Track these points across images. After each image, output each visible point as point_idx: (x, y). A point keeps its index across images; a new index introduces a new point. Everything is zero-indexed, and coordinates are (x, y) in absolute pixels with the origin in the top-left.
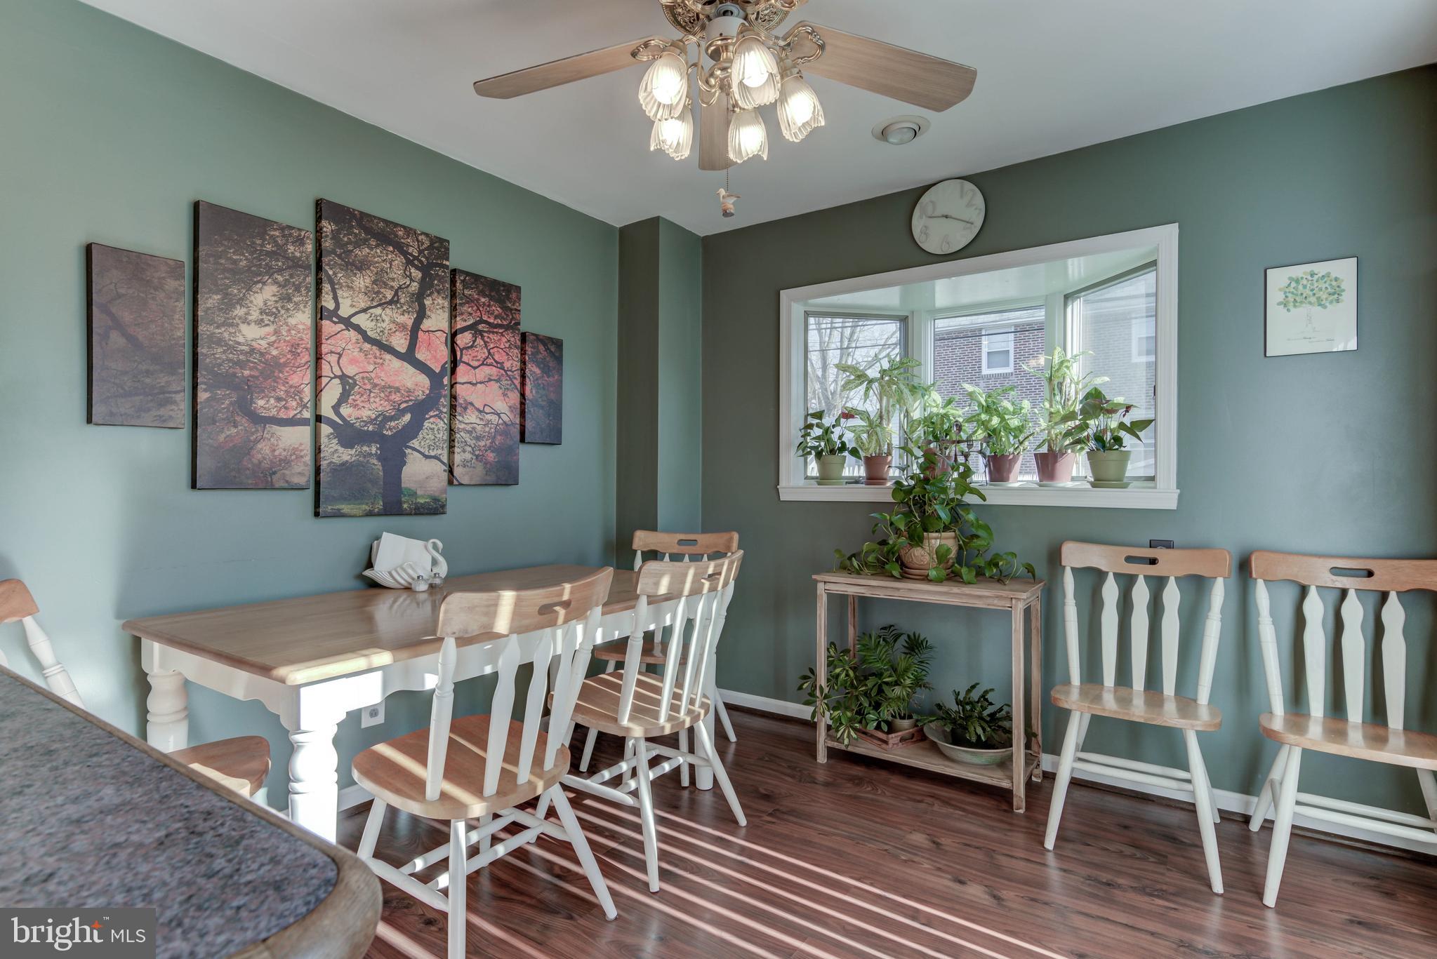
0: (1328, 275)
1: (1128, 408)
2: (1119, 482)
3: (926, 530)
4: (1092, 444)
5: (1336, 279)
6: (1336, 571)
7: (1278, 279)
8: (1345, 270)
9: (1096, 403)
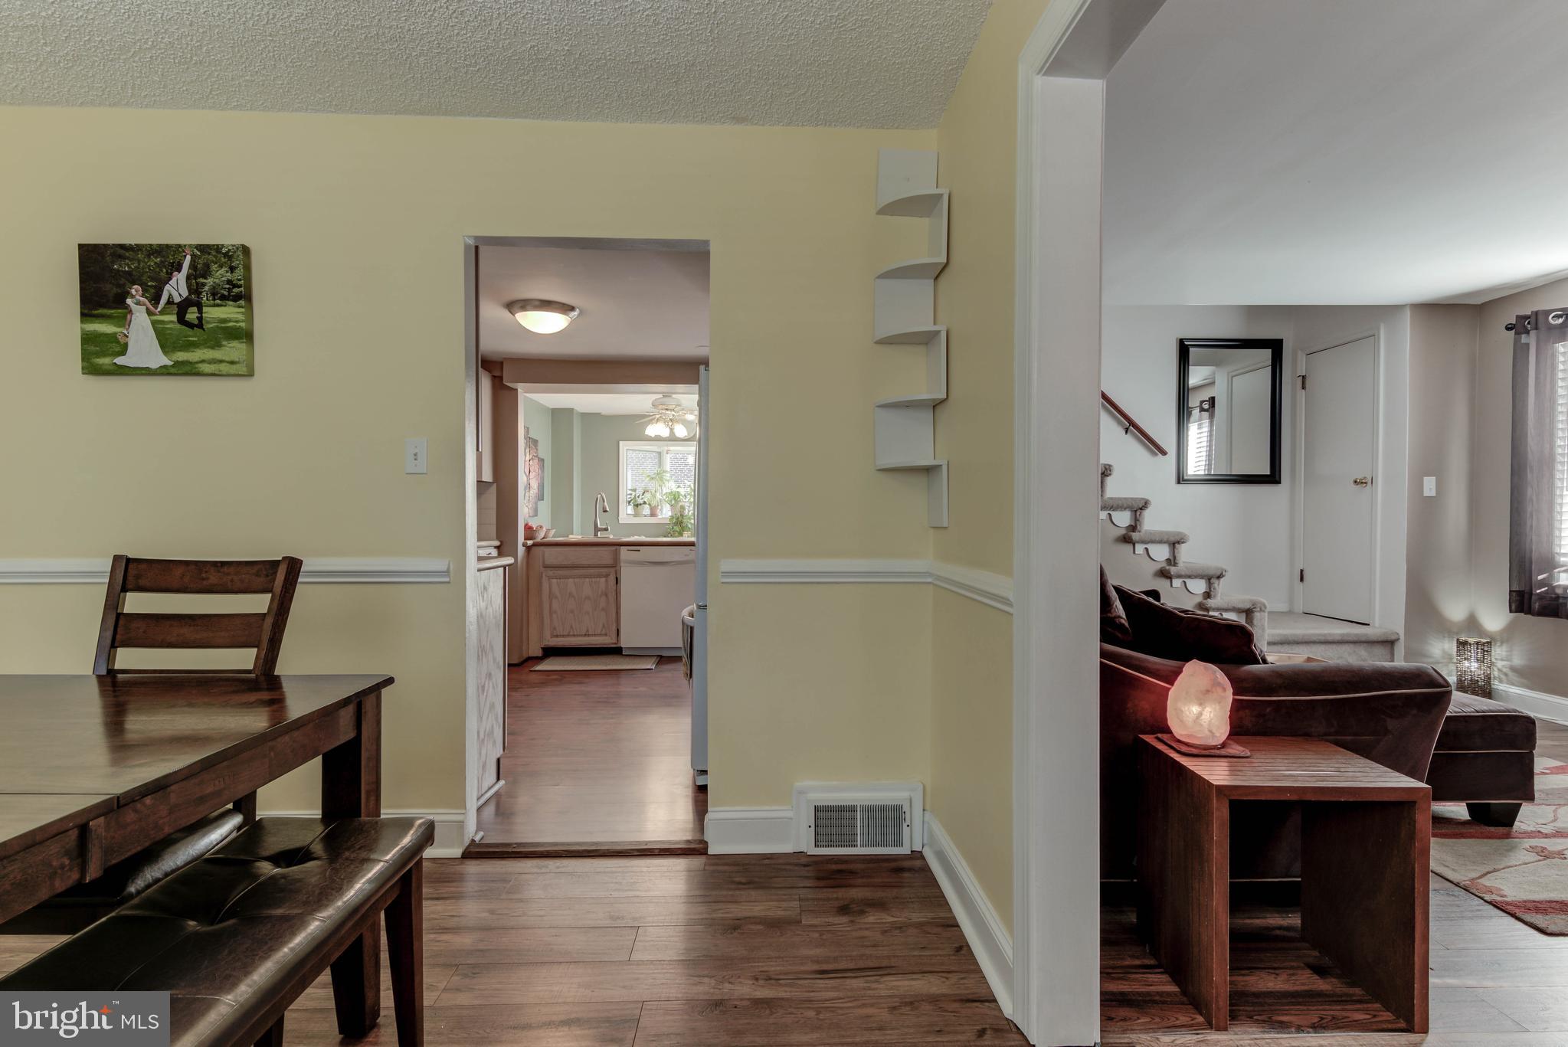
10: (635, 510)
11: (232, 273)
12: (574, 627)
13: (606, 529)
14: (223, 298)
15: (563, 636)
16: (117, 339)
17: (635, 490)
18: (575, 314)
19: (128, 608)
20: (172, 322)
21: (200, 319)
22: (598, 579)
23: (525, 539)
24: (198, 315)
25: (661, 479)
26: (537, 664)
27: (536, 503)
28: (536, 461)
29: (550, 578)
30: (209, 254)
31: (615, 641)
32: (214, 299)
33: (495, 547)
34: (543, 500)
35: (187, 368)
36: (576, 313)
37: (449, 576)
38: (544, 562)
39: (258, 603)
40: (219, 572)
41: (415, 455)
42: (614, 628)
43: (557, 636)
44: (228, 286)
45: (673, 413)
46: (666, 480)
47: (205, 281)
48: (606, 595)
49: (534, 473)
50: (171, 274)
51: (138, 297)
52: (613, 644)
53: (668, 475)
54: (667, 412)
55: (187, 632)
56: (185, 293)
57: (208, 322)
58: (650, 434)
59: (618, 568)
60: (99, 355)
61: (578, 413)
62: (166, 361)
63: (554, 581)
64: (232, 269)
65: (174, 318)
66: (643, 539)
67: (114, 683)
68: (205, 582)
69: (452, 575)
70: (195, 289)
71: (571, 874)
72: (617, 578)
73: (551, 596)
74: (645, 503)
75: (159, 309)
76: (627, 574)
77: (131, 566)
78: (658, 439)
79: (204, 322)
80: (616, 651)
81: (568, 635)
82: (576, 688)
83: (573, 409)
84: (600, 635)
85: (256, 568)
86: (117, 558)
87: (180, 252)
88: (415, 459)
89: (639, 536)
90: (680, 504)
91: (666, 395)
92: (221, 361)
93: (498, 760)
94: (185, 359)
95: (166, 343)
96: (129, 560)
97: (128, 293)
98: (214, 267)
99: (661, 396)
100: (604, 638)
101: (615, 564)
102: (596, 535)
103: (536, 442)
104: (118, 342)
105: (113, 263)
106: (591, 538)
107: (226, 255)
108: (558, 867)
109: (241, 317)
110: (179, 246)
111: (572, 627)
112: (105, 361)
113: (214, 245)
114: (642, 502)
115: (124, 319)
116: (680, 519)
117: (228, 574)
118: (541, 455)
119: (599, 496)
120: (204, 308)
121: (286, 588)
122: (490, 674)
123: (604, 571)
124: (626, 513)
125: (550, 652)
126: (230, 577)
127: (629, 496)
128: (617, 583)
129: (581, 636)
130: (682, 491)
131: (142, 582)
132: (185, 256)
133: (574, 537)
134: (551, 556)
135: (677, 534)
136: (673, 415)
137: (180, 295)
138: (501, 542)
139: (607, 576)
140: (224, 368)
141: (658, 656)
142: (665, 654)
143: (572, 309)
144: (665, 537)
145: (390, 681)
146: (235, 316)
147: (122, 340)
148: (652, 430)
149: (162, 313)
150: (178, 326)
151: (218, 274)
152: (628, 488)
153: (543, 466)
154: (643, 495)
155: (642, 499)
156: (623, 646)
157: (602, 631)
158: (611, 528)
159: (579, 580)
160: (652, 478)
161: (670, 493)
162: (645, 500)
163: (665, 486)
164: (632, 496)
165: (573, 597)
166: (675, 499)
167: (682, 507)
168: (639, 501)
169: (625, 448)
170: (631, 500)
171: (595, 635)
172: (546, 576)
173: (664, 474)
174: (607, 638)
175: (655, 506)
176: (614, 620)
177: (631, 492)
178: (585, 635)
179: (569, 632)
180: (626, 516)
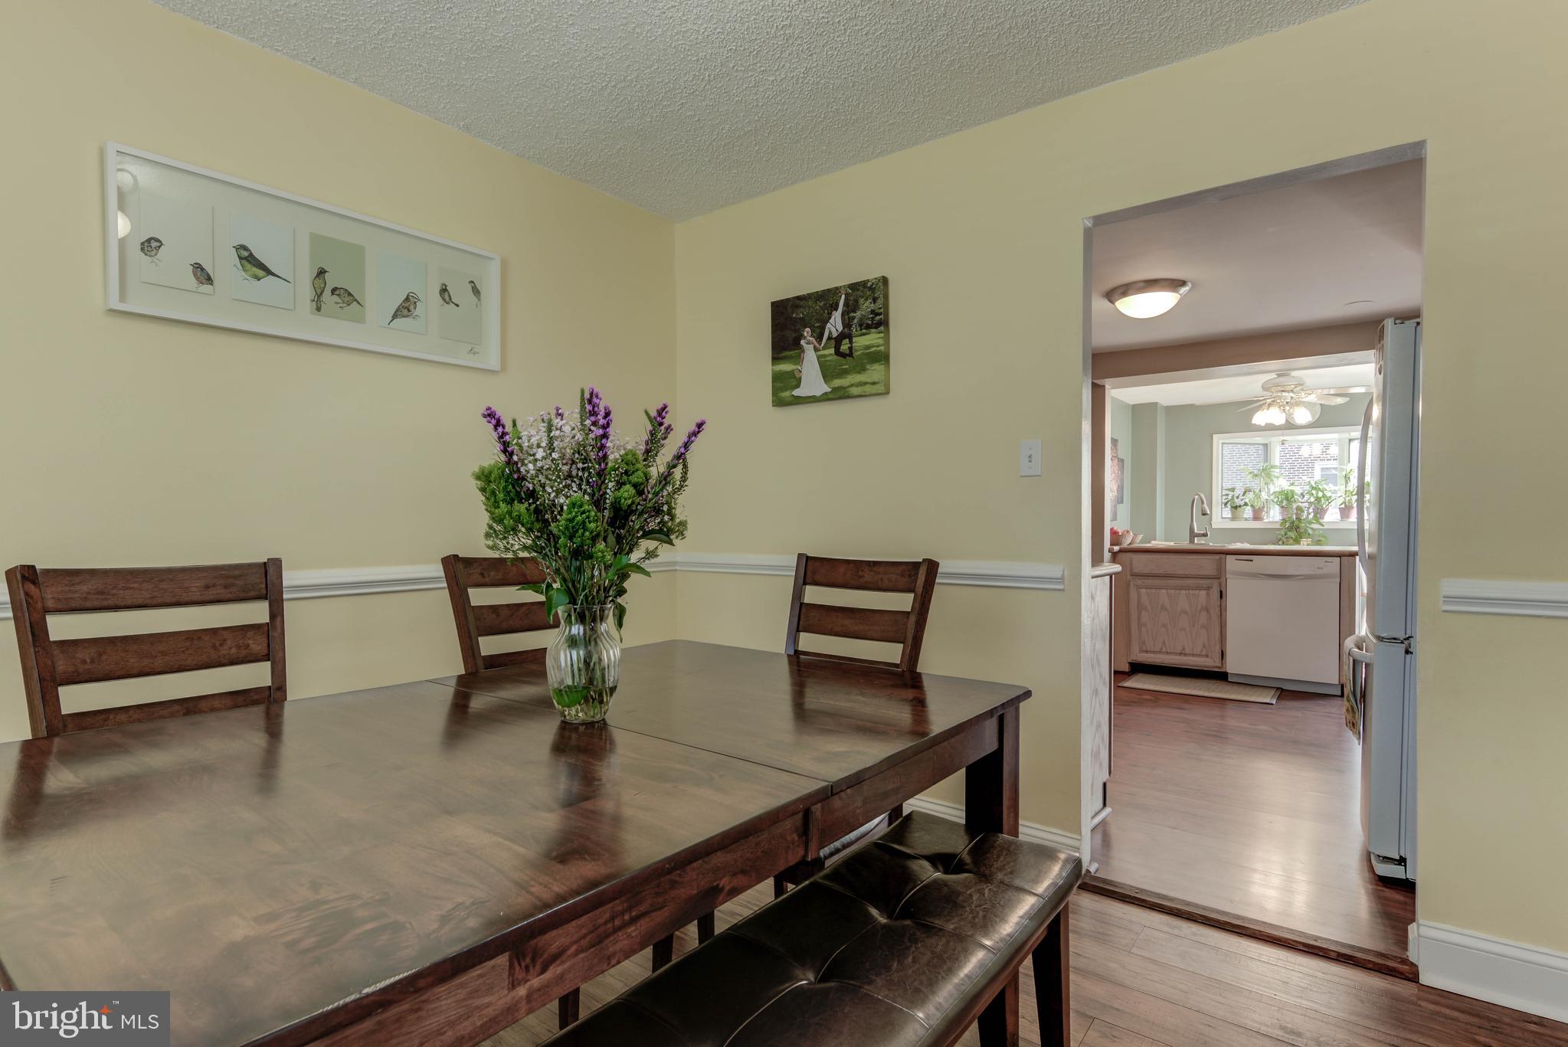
10: (1233, 513)
11: (875, 303)
12: (1167, 643)
13: (1205, 535)
14: (868, 327)
15: (1154, 652)
16: (794, 375)
17: (1233, 490)
18: (1184, 290)
19: (807, 600)
20: (831, 354)
21: (850, 348)
22: (1197, 592)
23: (1111, 545)
24: (849, 345)
25: (1269, 475)
26: (1124, 680)
27: (1115, 506)
28: (1116, 462)
29: (1138, 587)
30: (858, 290)
31: (1219, 664)
32: (861, 330)
34: (1122, 503)
35: (841, 393)
36: (1187, 288)
37: (1063, 583)
38: (1131, 570)
39: (903, 602)
40: (871, 571)
41: (1030, 457)
42: (1218, 648)
43: (1147, 652)
44: (871, 316)
45: (1292, 394)
46: (1275, 477)
47: (854, 315)
48: (1207, 610)
49: (1114, 475)
50: (831, 313)
51: (808, 338)
52: (1217, 667)
53: (1278, 470)
54: (1284, 394)
55: (848, 623)
56: (840, 328)
57: (856, 351)
58: (1258, 423)
59: (1223, 580)
60: (785, 389)
61: (1163, 406)
62: (826, 389)
63: (1144, 590)
64: (875, 300)
65: (832, 351)
66: (1247, 546)
67: (799, 664)
68: (861, 580)
69: (1066, 581)
70: (847, 324)
71: (1214, 948)
72: (1221, 592)
73: (1140, 607)
74: (1246, 504)
75: (822, 345)
76: (1235, 588)
77: (809, 563)
78: (1270, 428)
79: (853, 351)
80: (1221, 676)
81: (1160, 652)
82: (1176, 713)
83: (1157, 403)
84: (1197, 655)
85: (901, 568)
86: (800, 556)
87: (837, 294)
88: (1030, 461)
89: (1242, 542)
90: (1295, 506)
91: (1281, 374)
92: (865, 383)
93: (1105, 785)
94: (840, 385)
95: (828, 373)
96: (808, 558)
97: (802, 335)
98: (861, 301)
99: (1273, 376)
100: (1204, 659)
101: (1219, 576)
102: (1192, 541)
103: (1115, 442)
104: (795, 377)
105: (793, 313)
106: (1185, 544)
107: (871, 288)
108: (1195, 934)
109: (881, 341)
110: (837, 288)
111: (1164, 643)
112: (786, 394)
113: (861, 282)
114: (1242, 503)
115: (798, 359)
116: (1296, 523)
117: (879, 573)
118: (1121, 456)
119: (1196, 497)
120: (854, 339)
121: (926, 589)
122: (1097, 690)
123: (1204, 582)
124: (1221, 517)
125: (1139, 668)
126: (880, 576)
127: (1224, 497)
128: (1221, 597)
129: (1176, 654)
130: (1298, 490)
131: (818, 578)
132: (841, 296)
133: (1158, 543)
134: (1140, 563)
135: (1291, 541)
136: (1292, 398)
137: (837, 330)
139: (1208, 588)
140: (868, 389)
141: (1278, 688)
142: (1286, 687)
143: (1183, 283)
144: (1274, 544)
145: (1028, 694)
146: (877, 341)
147: (797, 376)
148: (1260, 418)
149: (824, 348)
150: (835, 357)
151: (864, 307)
152: (1225, 487)
153: (1123, 466)
154: (1243, 495)
155: (1242, 500)
156: (1229, 670)
157: (1202, 651)
158: (1209, 533)
159: (1172, 591)
160: (1256, 475)
161: (1280, 492)
162: (1247, 501)
163: (1274, 484)
164: (1230, 497)
165: (1166, 610)
166: (1287, 499)
167: (1299, 509)
168: (1238, 502)
169: (1221, 441)
170: (1228, 501)
171: (1193, 655)
172: (1134, 585)
173: (1272, 470)
174: (1209, 659)
175: (1259, 508)
176: (1217, 638)
177: (1228, 492)
178: (1181, 654)
179: (1162, 649)
180: (1220, 520)
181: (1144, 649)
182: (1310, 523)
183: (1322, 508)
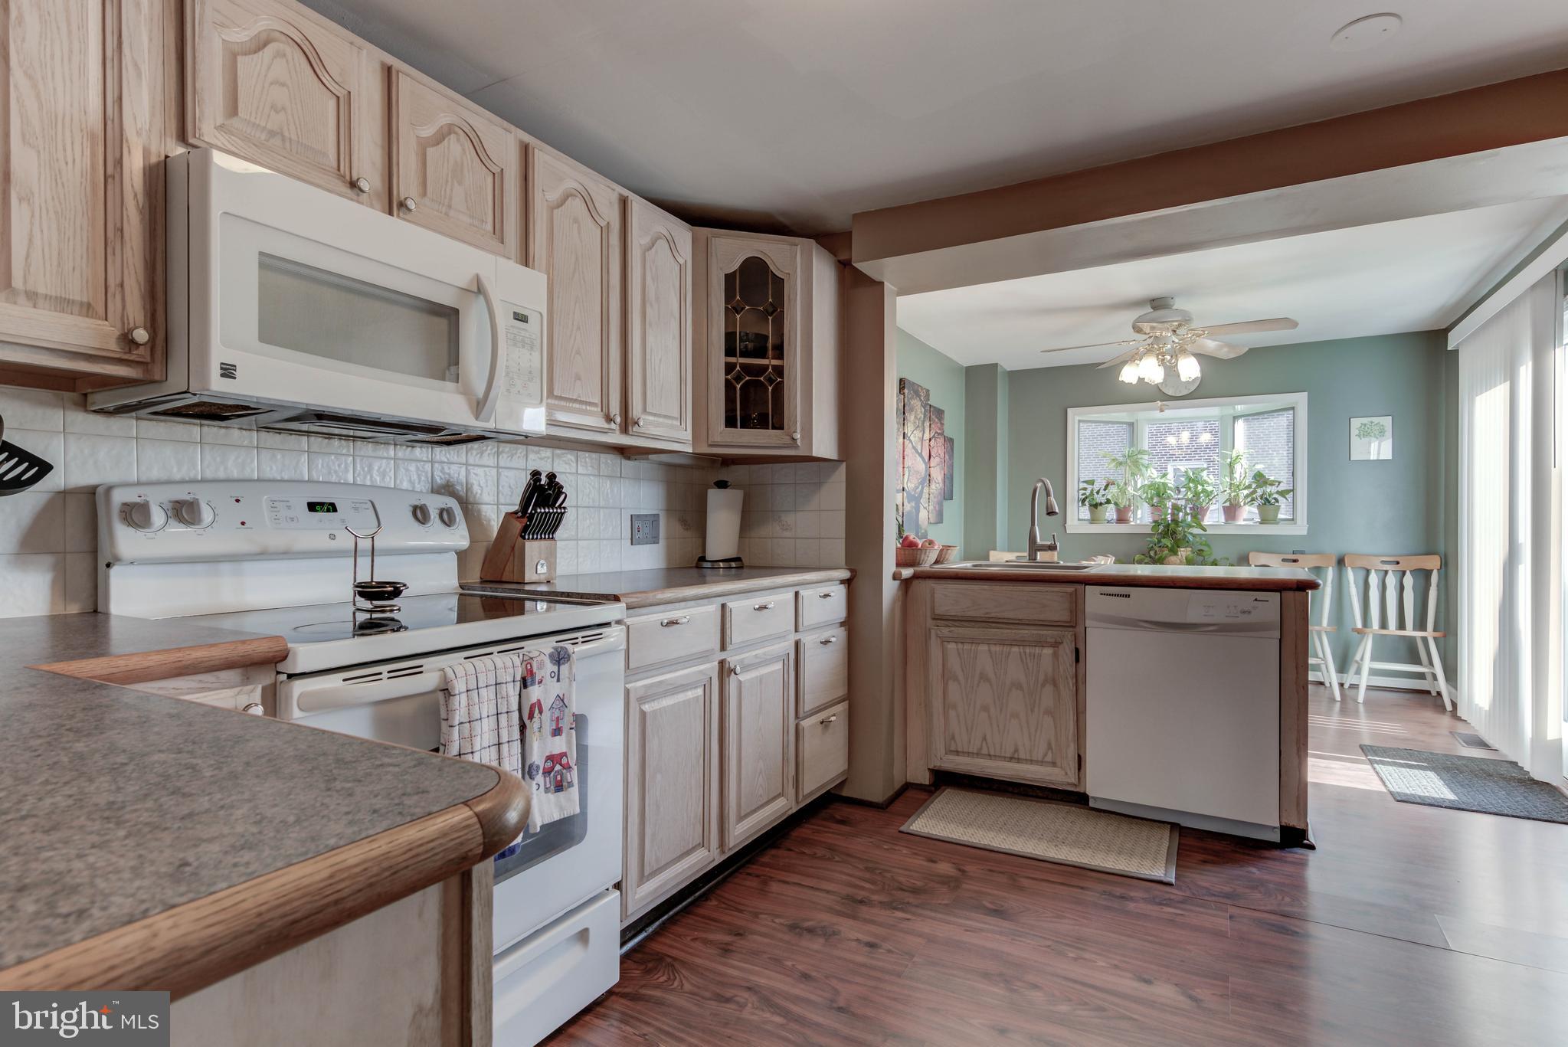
0: (1378, 423)
1: (1279, 483)
2: (1275, 521)
3: (1178, 547)
4: (1260, 501)
5: (1382, 426)
6: (1383, 562)
7: (1356, 423)
8: (1387, 422)
9: (1260, 479)
10: (1092, 513)
12: (988, 737)
13: (1052, 548)
15: (969, 754)
17: (1091, 482)
22: (1037, 650)
23: (898, 565)
25: (1136, 463)
27: (941, 505)
28: (941, 441)
29: (944, 640)
31: (1073, 779)
33: (842, 582)
34: (950, 499)
38: (933, 609)
42: (1071, 752)
43: (957, 753)
46: (1143, 465)
48: (1055, 684)
49: (937, 459)
52: (1069, 784)
53: (1146, 457)
59: (1080, 629)
61: (1004, 371)
63: (952, 646)
72: (1077, 651)
73: (947, 676)
74: (1108, 502)
76: (1100, 644)
80: (1078, 799)
81: (978, 754)
83: (996, 365)
84: (1041, 763)
90: (1168, 504)
100: (1050, 769)
101: (1074, 623)
102: (1031, 559)
103: (940, 413)
106: (1020, 564)
111: (984, 739)
114: (1103, 500)
116: (1172, 526)
118: (948, 433)
119: (1039, 485)
123: (1049, 633)
124: (1077, 519)
125: (945, 780)
127: (1081, 493)
128: (1077, 660)
129: (1004, 758)
130: (1170, 480)
134: (947, 597)
138: (852, 571)
139: (1056, 645)
152: (1082, 480)
153: (952, 449)
154: (1105, 490)
155: (1103, 495)
156: (1090, 792)
157: (1045, 755)
158: (1058, 544)
159: (998, 648)
160: (1121, 464)
161: (1149, 486)
162: (1109, 497)
163: (1142, 475)
164: (1088, 492)
165: (988, 680)
166: (1157, 494)
167: (1176, 508)
168: (1099, 499)
169: (1077, 418)
170: (1086, 498)
171: (1031, 762)
172: (937, 636)
173: (1139, 456)
174: (1056, 770)
175: (1125, 506)
176: (1071, 737)
177: (1085, 485)
178: (1011, 759)
179: (981, 749)
180: (1076, 522)
181: (953, 748)
182: (1190, 526)
183: (1202, 508)
